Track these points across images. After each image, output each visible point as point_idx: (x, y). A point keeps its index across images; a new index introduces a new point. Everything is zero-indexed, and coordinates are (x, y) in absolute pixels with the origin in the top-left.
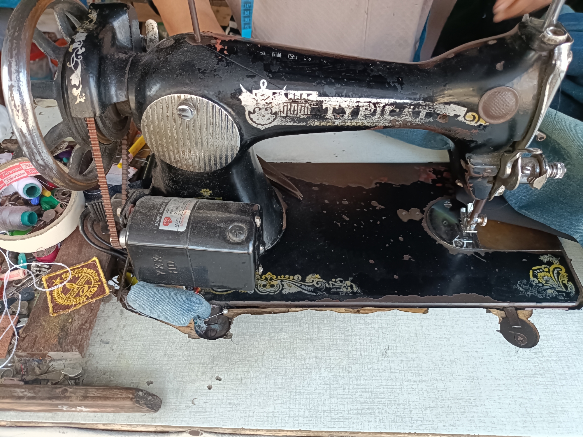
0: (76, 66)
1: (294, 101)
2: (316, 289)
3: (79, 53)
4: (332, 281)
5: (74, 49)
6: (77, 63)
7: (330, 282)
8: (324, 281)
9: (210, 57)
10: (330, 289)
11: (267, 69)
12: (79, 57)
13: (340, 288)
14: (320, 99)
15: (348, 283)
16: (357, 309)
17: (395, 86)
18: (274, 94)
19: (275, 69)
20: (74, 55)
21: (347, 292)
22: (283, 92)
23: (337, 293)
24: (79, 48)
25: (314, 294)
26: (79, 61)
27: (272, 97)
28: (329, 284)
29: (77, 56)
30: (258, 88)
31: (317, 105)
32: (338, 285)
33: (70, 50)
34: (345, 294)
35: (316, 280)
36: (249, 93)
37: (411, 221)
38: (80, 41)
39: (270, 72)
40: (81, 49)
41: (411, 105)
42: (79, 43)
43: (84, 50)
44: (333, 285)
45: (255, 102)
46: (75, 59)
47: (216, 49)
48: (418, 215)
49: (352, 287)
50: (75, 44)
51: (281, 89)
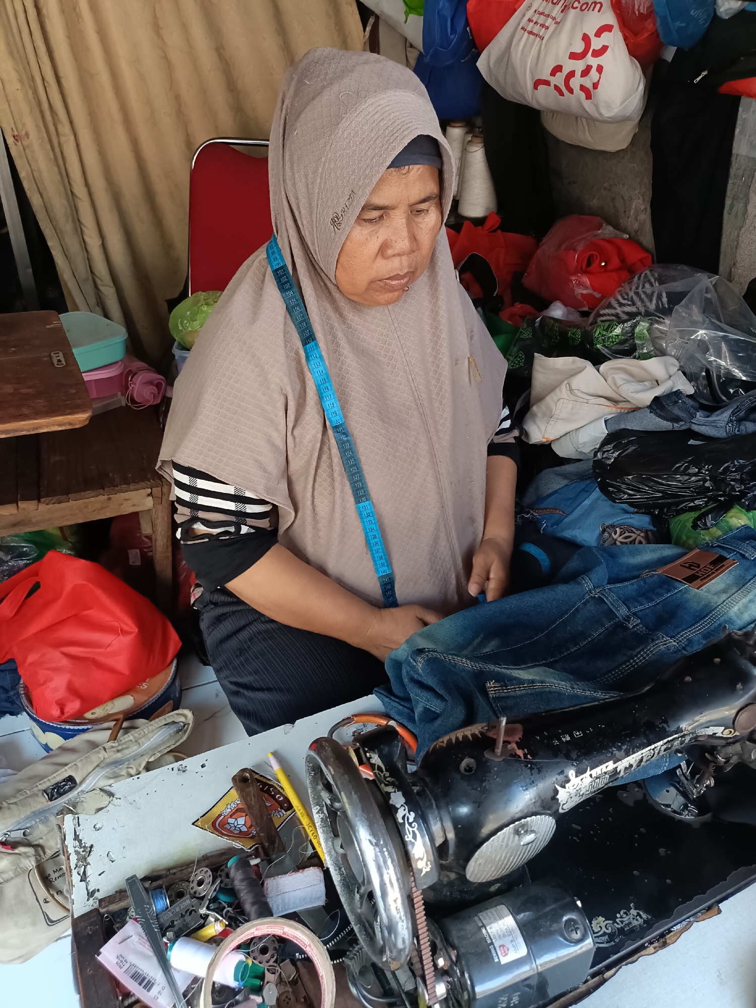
0: (415, 837)
1: (597, 778)
2: (611, 936)
3: (411, 821)
4: (617, 918)
5: (403, 818)
6: (413, 831)
7: (618, 920)
8: (611, 922)
10: (622, 928)
11: (568, 757)
12: (413, 825)
13: (630, 923)
14: (615, 766)
15: (633, 912)
16: (662, 941)
17: (663, 726)
18: (582, 779)
19: (574, 756)
20: (407, 825)
21: (640, 925)
22: (588, 773)
23: (632, 931)
24: (407, 814)
25: (613, 943)
27: (581, 783)
28: (618, 924)
29: (410, 824)
30: (568, 781)
31: (613, 771)
32: (626, 919)
33: (401, 821)
34: (640, 928)
35: (603, 925)
36: (563, 789)
37: (637, 802)
38: (402, 805)
39: (572, 759)
40: (410, 814)
41: (679, 737)
42: (403, 808)
43: (412, 815)
44: (622, 922)
45: (569, 794)
46: (411, 829)
47: (519, 757)
48: (638, 792)
49: (639, 914)
50: (399, 811)
51: (585, 772)
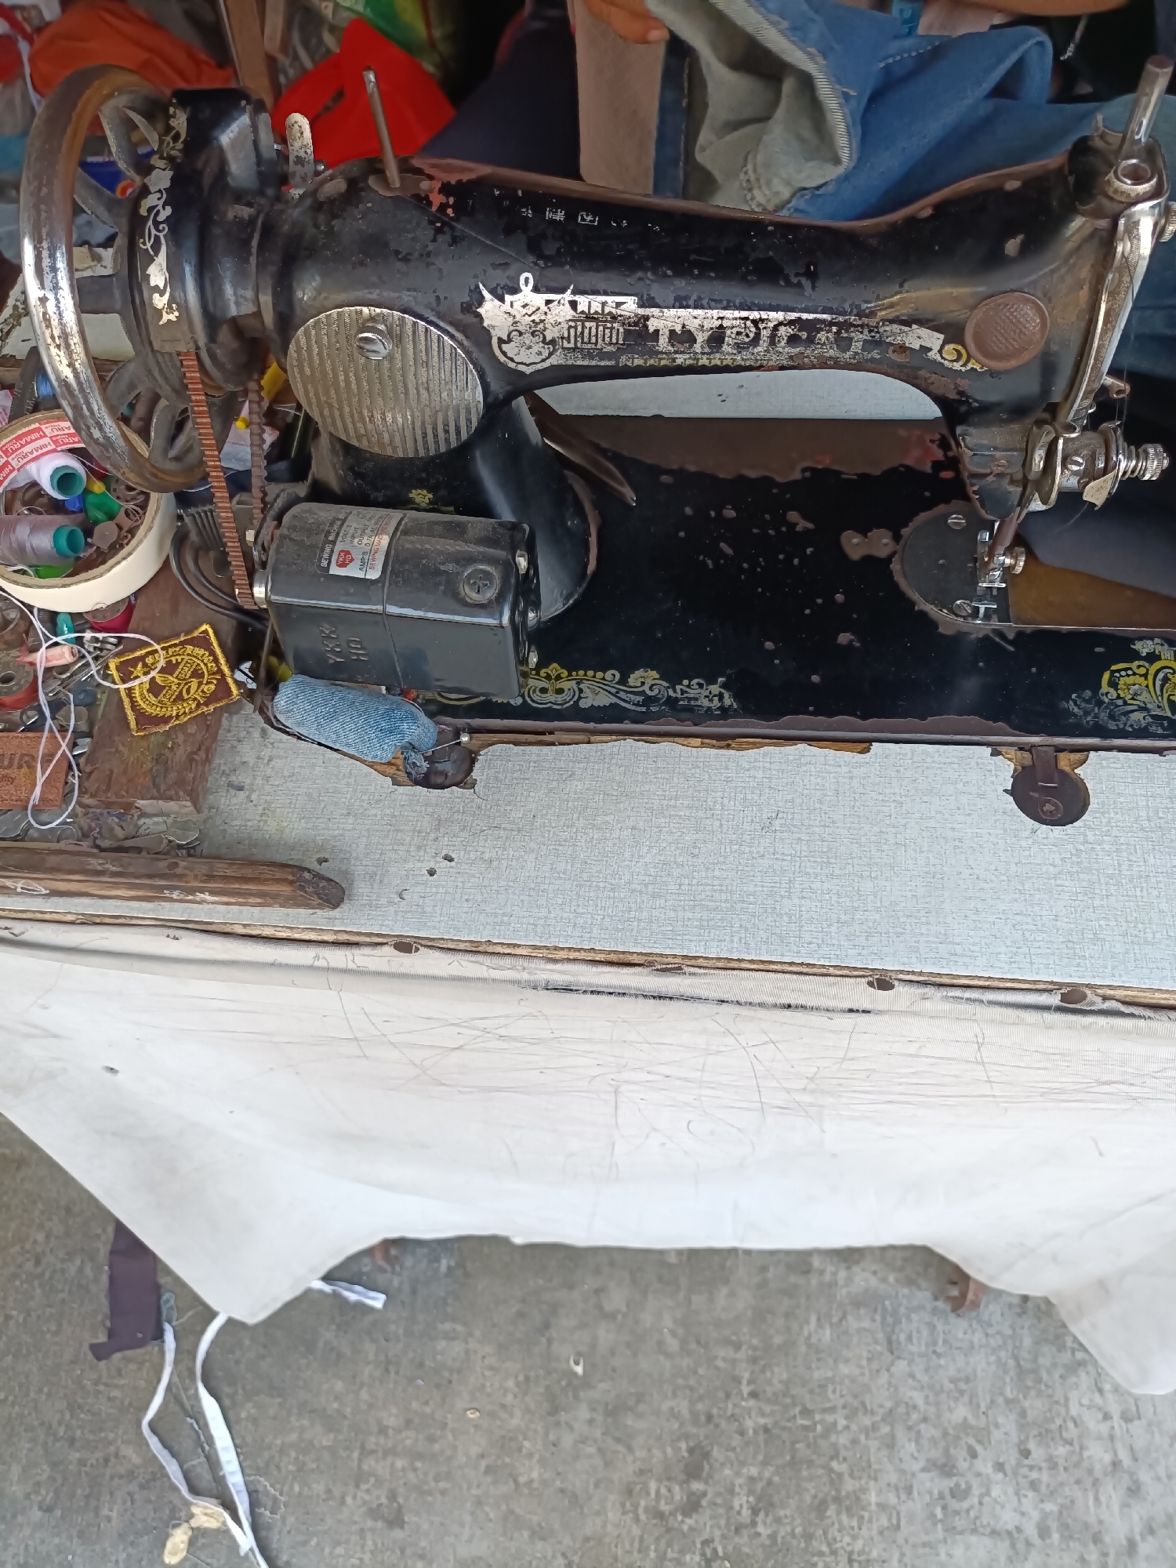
0: (156, 247)
1: (589, 317)
2: (649, 700)
3: (161, 218)
4: (681, 684)
5: (150, 209)
6: (157, 238)
7: (678, 687)
8: (665, 684)
9: (418, 224)
10: (677, 700)
11: (535, 248)
12: (161, 228)
13: (696, 699)
14: (641, 311)
15: (715, 689)
16: (724, 741)
17: (799, 282)
18: (548, 302)
19: (550, 248)
20: (150, 223)
22: (568, 296)
23: (689, 709)
24: (160, 207)
25: (644, 709)
26: (161, 235)
27: (544, 308)
28: (675, 691)
29: (156, 224)
30: (515, 290)
31: (636, 324)
32: (692, 693)
33: (143, 212)
34: (706, 711)
35: (649, 682)
36: (497, 302)
37: (868, 559)
38: (160, 191)
39: (540, 256)
40: (164, 208)
41: (831, 324)
42: (159, 195)
43: (168, 211)
44: (683, 692)
45: (511, 320)
46: (154, 232)
47: (430, 204)
48: (886, 545)
49: (721, 697)
50: (150, 196)
51: (562, 291)
